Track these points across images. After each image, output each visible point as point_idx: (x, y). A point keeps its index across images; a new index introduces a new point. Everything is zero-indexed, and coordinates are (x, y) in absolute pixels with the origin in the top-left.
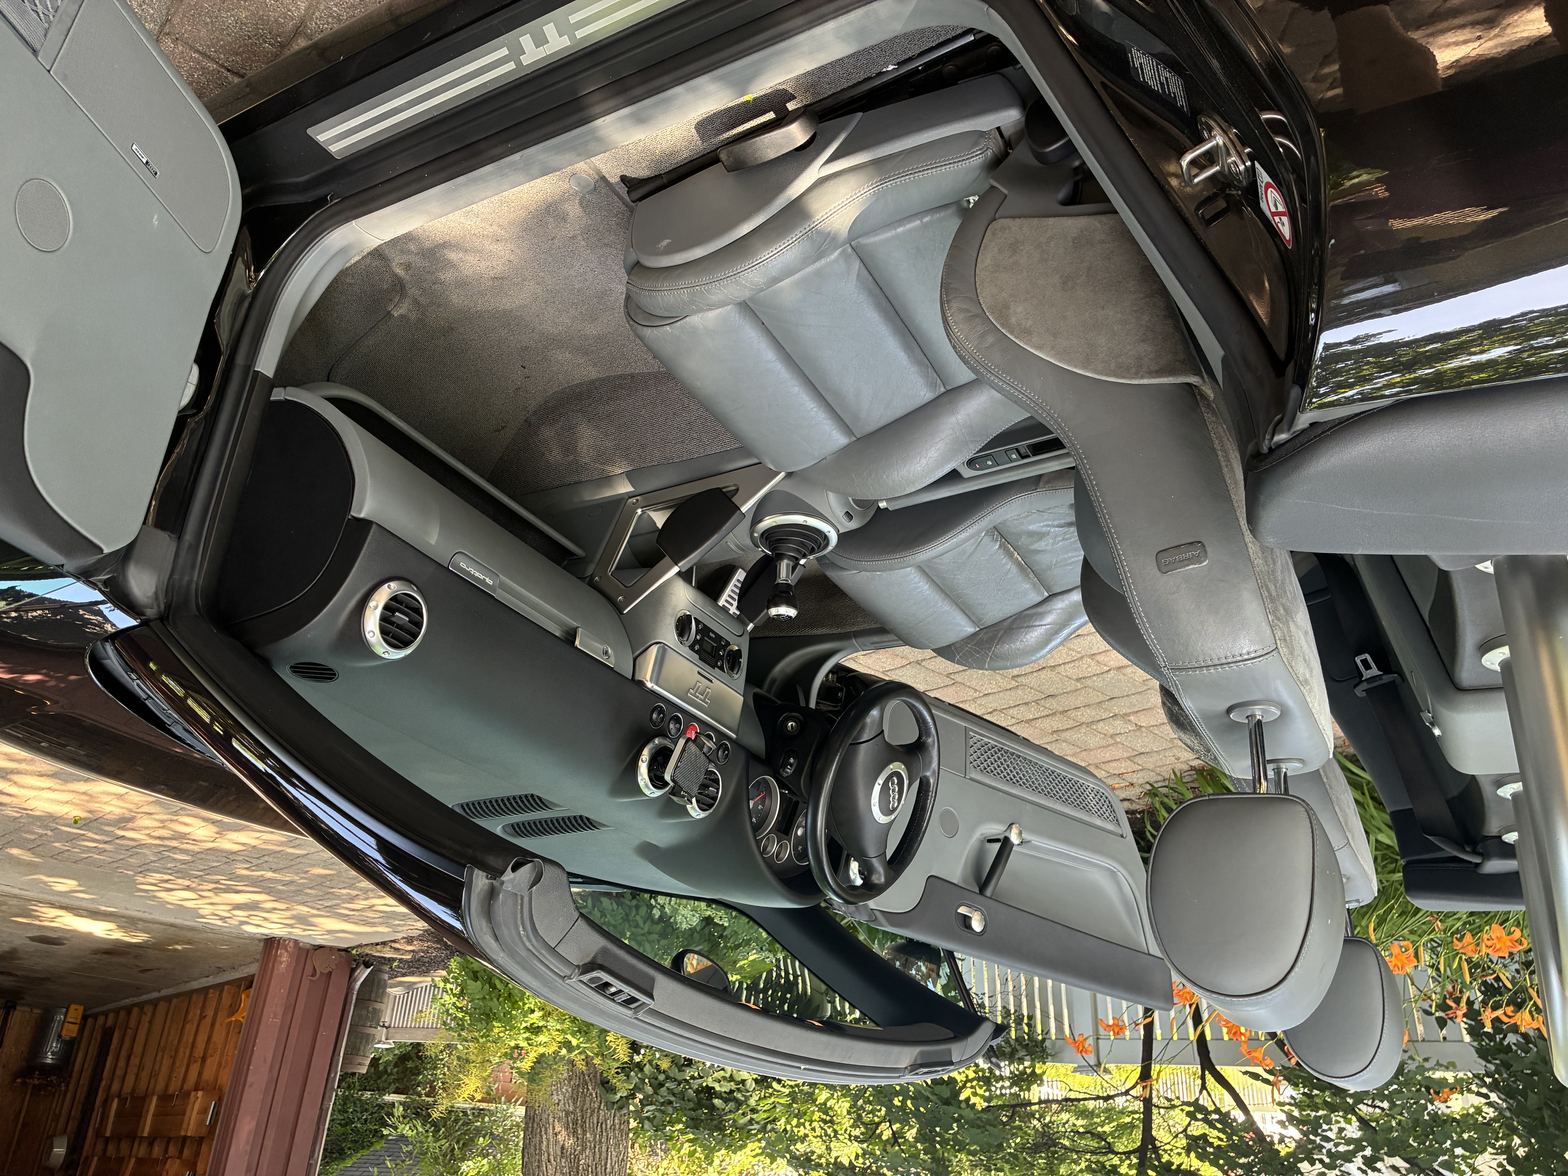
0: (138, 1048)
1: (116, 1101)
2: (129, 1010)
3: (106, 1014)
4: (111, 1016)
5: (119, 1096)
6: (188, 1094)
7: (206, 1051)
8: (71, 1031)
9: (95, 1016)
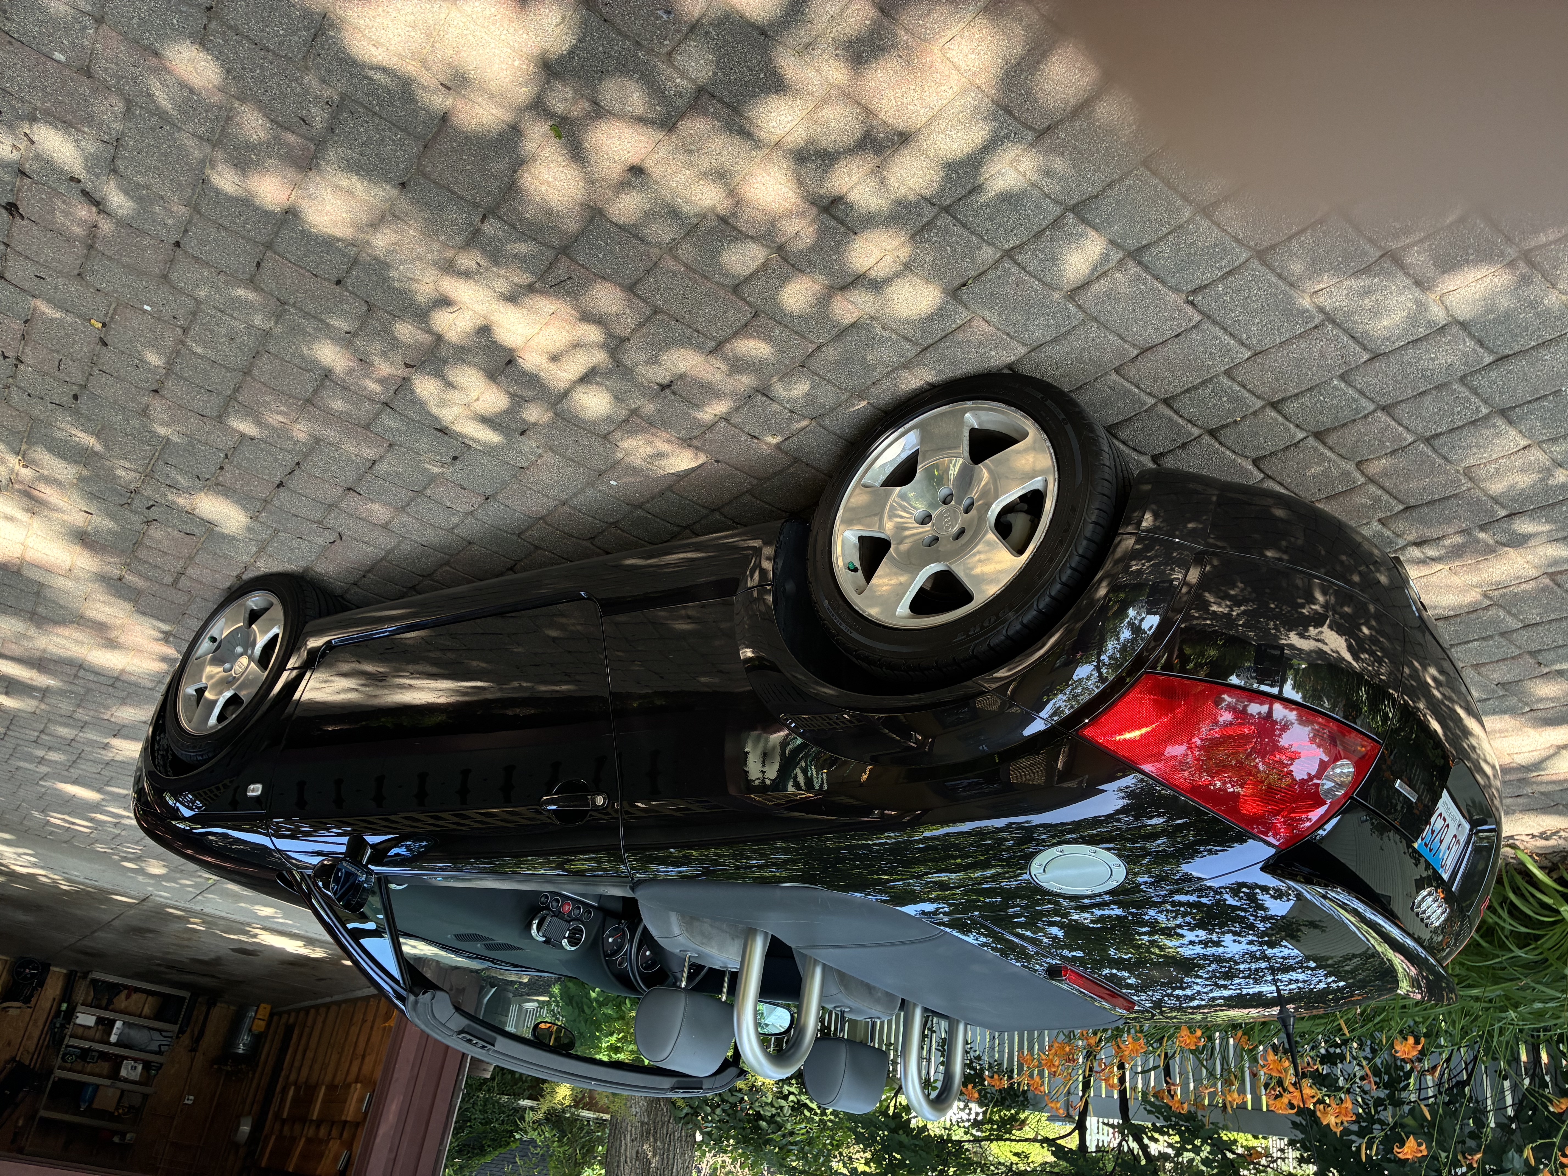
0: (313, 1044)
1: (293, 1088)
2: (307, 1010)
3: (289, 1013)
4: (293, 1015)
5: (295, 1084)
6: (349, 1085)
7: (365, 1051)
8: (260, 1026)
9: (280, 1014)
